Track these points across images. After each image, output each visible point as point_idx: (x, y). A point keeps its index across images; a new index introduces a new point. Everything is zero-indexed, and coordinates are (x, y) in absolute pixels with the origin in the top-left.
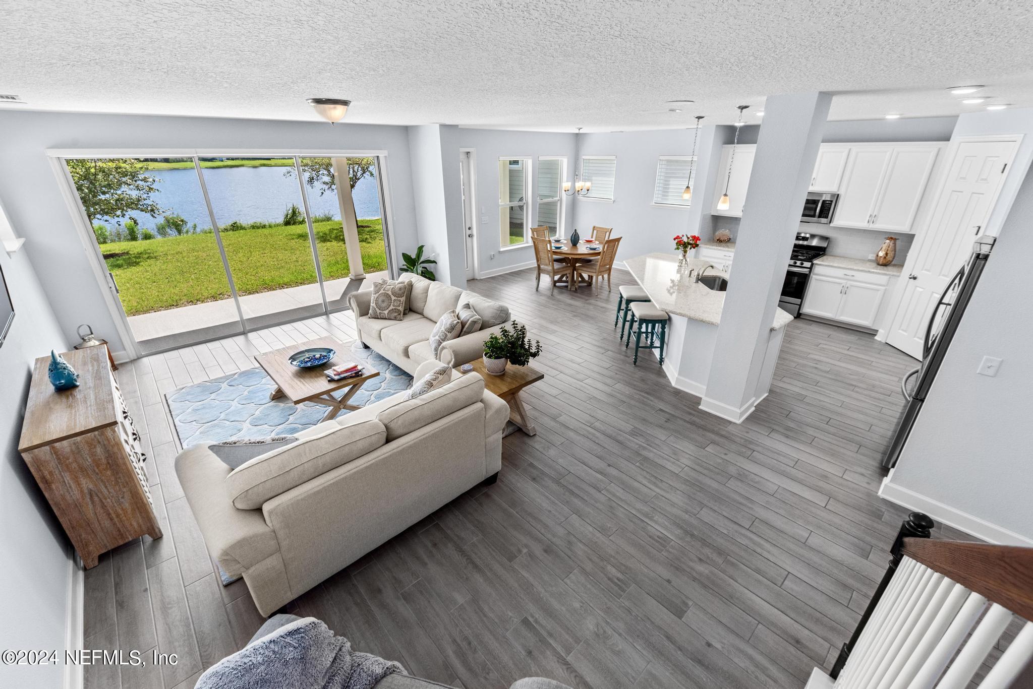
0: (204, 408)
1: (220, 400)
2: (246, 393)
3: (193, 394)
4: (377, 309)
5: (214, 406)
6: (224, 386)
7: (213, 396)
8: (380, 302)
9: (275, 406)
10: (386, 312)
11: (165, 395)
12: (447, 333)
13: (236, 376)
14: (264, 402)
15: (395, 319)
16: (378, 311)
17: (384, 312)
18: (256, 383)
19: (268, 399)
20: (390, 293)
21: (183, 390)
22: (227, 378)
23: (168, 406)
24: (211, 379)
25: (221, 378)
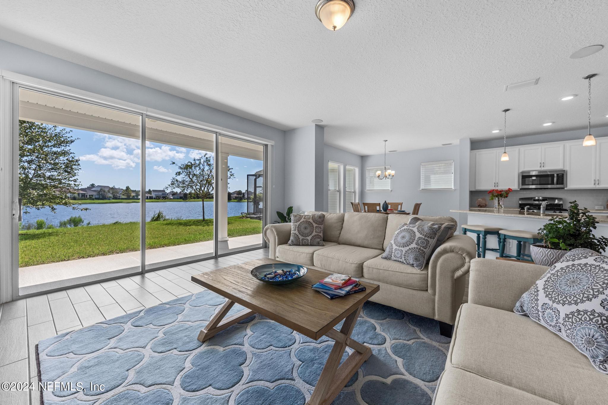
0: (98, 364)
1: (125, 347)
2: (161, 335)
3: (82, 342)
4: (299, 236)
5: (115, 358)
6: (128, 326)
7: (112, 343)
8: (302, 229)
9: (212, 352)
10: (309, 238)
11: (37, 347)
12: (429, 239)
13: (142, 314)
14: (192, 345)
15: (318, 244)
16: (301, 237)
17: (308, 238)
18: (170, 321)
19: (196, 343)
20: (311, 220)
21: (68, 337)
22: (129, 316)
23: (38, 364)
24: (107, 319)
25: (122, 317)
